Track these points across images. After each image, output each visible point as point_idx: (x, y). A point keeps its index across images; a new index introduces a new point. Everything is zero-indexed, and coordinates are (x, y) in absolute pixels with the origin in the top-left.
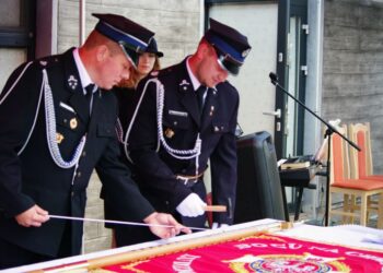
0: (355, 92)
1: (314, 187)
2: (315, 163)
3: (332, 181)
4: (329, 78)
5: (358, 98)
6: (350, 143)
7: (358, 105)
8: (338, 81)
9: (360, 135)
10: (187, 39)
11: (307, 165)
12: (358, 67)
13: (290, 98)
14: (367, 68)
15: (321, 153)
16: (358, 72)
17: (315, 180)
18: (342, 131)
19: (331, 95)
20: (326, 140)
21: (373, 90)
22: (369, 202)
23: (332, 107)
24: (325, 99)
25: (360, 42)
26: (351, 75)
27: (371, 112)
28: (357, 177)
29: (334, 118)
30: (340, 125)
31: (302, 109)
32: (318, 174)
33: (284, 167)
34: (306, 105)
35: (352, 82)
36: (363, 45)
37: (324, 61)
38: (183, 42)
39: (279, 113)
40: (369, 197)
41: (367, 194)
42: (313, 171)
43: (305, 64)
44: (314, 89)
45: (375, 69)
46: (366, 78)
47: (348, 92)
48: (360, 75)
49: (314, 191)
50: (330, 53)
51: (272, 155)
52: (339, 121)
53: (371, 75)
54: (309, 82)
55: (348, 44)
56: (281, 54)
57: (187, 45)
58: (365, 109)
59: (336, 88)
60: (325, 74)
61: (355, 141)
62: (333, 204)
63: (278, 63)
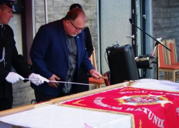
0: (168, 26)
1: (151, 68)
2: (151, 57)
3: (159, 66)
4: (155, 19)
5: (169, 28)
6: (167, 48)
7: (169, 31)
8: (160, 21)
9: (171, 45)
10: (92, 5)
11: (148, 58)
12: (169, 14)
13: (138, 29)
14: (173, 14)
15: (153, 53)
16: (169, 16)
17: (152, 65)
18: (163, 43)
19: (157, 27)
20: (156, 47)
21: (176, 24)
22: (176, 75)
23: (158, 33)
24: (154, 29)
25: (169, 3)
26: (165, 18)
27: (175, 34)
28: (170, 64)
29: (159, 38)
30: (162, 41)
31: (144, 34)
32: (152, 63)
33: (138, 60)
34: (146, 32)
35: (166, 21)
36: (170, 4)
37: (153, 12)
38: (90, 7)
39: (133, 36)
40: (176, 72)
41: (175, 71)
42: (151, 61)
43: (144, 14)
44: (149, 25)
45: (176, 14)
46: (173, 19)
47: (165, 26)
48: (170, 17)
49: (151, 70)
50: (156, 8)
51: (132, 55)
52: (161, 38)
53: (175, 18)
54: (147, 22)
55: (163, 4)
56: (133, 10)
57: (92, 8)
58: (172, 33)
59: (159, 24)
60: (154, 18)
61: (168, 47)
62: (160, 77)
63: (132, 14)
